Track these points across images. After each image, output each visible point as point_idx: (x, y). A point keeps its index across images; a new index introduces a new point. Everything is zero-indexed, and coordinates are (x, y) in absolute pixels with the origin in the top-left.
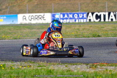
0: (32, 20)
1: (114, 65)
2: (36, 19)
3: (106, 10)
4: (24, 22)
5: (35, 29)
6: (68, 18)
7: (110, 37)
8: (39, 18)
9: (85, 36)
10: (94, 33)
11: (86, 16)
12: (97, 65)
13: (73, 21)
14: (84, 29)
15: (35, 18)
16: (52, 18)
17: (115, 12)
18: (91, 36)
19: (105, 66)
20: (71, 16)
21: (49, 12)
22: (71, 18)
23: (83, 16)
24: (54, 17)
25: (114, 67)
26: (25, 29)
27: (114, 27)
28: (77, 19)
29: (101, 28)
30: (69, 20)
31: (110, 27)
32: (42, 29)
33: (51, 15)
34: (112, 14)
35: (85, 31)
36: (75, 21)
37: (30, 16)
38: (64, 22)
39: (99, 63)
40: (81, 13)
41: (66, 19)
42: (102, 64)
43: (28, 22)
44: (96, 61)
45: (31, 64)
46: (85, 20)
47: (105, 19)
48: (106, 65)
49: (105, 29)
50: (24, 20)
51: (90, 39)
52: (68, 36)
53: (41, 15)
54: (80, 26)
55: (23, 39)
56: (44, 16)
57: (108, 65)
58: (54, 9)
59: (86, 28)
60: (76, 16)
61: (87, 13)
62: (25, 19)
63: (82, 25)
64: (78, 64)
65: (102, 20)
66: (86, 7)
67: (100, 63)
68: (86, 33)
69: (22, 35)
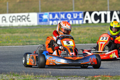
0: (14, 21)
2: (19, 21)
4: (4, 24)
5: (17, 33)
6: (60, 19)
8: (22, 19)
9: (82, 42)
10: (92, 38)
11: (82, 16)
12: (97, 78)
14: (79, 33)
15: (18, 19)
16: (39, 18)
17: (119, 11)
18: (89, 41)
19: (108, 79)
20: (63, 16)
21: (35, 11)
22: (62, 18)
23: (78, 17)
24: (42, 17)
26: (5, 33)
28: (71, 20)
29: (102, 32)
32: (26, 33)
33: (38, 15)
34: (115, 13)
35: (81, 35)
37: (11, 17)
38: (54, 24)
39: (101, 75)
40: (76, 13)
41: (57, 20)
42: (104, 77)
43: (8, 24)
44: (96, 73)
45: (14, 77)
46: (81, 22)
47: (106, 20)
48: (109, 78)
49: (106, 32)
50: (4, 22)
51: (88, 45)
53: (24, 16)
54: (75, 29)
55: (3, 46)
56: (29, 17)
57: (111, 78)
58: (41, 8)
59: (82, 31)
60: (69, 16)
61: (83, 12)
62: (5, 20)
63: (77, 28)
65: (103, 21)
66: (82, 5)
67: (102, 76)
68: (83, 38)
69: (2, 41)
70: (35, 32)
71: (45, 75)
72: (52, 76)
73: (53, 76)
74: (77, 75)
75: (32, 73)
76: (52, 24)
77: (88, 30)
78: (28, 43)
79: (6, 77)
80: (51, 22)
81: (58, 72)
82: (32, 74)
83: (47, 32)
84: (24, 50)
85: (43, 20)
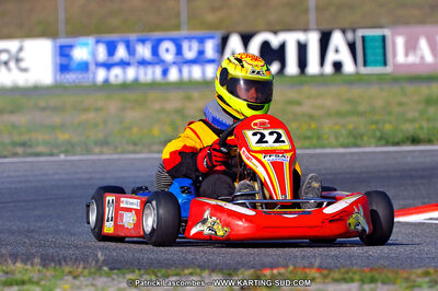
1: (357, 277)
3: (307, 23)
6: (132, 60)
7: (333, 147)
11: (218, 52)
13: (154, 73)
16: (58, 60)
17: (354, 31)
19: (313, 280)
20: (144, 51)
21: (43, 34)
22: (143, 58)
23: (201, 52)
24: (68, 56)
25: (354, 286)
27: (350, 101)
28: (174, 63)
30: (138, 72)
31: (329, 100)
32: (12, 112)
33: (55, 46)
34: (337, 39)
36: (165, 72)
38: (112, 79)
39: (286, 266)
40: (194, 38)
41: (124, 64)
42: (299, 272)
44: (269, 259)
46: (210, 71)
47: (302, 63)
48: (317, 275)
49: (305, 109)
52: (135, 144)
53: (6, 51)
54: (189, 98)
56: (22, 55)
57: (325, 277)
58: (67, 22)
60: (167, 50)
61: (219, 34)
63: (195, 94)
64: (186, 272)
65: (292, 67)
66: (213, 10)
67: (291, 268)
70: (44, 109)
71: (81, 266)
72: (105, 268)
73: (111, 269)
74: (199, 266)
75: (34, 256)
76: (106, 81)
78: (20, 150)
80: (101, 74)
81: (130, 255)
82: (37, 260)
83: (86, 110)
84: (5, 174)
85: (73, 66)
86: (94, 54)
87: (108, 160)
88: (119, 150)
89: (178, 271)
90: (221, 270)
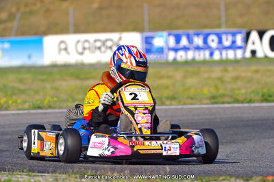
0: (87, 52)
2: (98, 51)
4: (62, 59)
6: (191, 47)
8: (107, 47)
9: (241, 99)
10: (265, 91)
11: (244, 42)
13: (204, 55)
14: (236, 79)
15: (96, 48)
18: (256, 98)
20: (198, 41)
21: (135, 30)
22: (198, 45)
23: (234, 42)
24: (150, 43)
26: (65, 80)
28: (217, 49)
30: (194, 54)
33: (142, 36)
35: (239, 83)
36: (211, 54)
37: (78, 42)
38: (179, 58)
40: (229, 33)
41: (186, 49)
43: (72, 58)
46: (239, 53)
50: (63, 52)
51: (255, 107)
52: (192, 99)
53: (111, 40)
54: (226, 71)
58: (150, 22)
59: (243, 75)
60: (213, 41)
61: (245, 31)
62: (66, 49)
63: (230, 68)
64: (221, 178)
66: (241, 15)
68: (243, 91)
69: (57, 97)
74: (229, 175)
76: (175, 60)
77: (257, 71)
79: (66, 179)
80: (171, 56)
83: (161, 78)
85: (154, 50)
86: (167, 42)
87: (175, 109)
88: (182, 103)
89: (216, 178)
90: (242, 177)
